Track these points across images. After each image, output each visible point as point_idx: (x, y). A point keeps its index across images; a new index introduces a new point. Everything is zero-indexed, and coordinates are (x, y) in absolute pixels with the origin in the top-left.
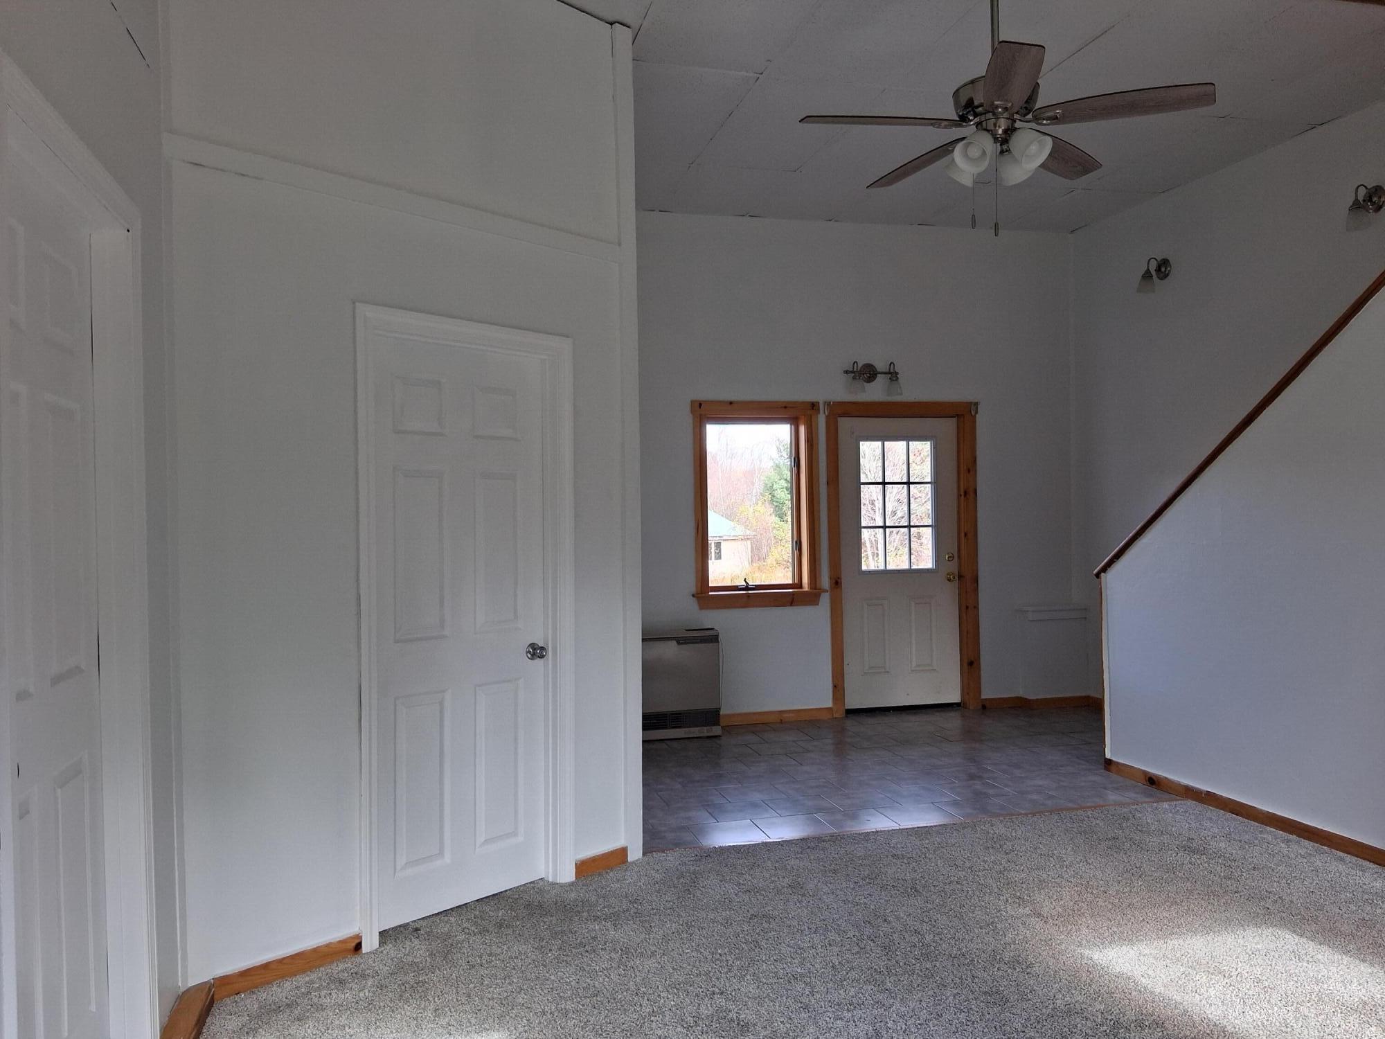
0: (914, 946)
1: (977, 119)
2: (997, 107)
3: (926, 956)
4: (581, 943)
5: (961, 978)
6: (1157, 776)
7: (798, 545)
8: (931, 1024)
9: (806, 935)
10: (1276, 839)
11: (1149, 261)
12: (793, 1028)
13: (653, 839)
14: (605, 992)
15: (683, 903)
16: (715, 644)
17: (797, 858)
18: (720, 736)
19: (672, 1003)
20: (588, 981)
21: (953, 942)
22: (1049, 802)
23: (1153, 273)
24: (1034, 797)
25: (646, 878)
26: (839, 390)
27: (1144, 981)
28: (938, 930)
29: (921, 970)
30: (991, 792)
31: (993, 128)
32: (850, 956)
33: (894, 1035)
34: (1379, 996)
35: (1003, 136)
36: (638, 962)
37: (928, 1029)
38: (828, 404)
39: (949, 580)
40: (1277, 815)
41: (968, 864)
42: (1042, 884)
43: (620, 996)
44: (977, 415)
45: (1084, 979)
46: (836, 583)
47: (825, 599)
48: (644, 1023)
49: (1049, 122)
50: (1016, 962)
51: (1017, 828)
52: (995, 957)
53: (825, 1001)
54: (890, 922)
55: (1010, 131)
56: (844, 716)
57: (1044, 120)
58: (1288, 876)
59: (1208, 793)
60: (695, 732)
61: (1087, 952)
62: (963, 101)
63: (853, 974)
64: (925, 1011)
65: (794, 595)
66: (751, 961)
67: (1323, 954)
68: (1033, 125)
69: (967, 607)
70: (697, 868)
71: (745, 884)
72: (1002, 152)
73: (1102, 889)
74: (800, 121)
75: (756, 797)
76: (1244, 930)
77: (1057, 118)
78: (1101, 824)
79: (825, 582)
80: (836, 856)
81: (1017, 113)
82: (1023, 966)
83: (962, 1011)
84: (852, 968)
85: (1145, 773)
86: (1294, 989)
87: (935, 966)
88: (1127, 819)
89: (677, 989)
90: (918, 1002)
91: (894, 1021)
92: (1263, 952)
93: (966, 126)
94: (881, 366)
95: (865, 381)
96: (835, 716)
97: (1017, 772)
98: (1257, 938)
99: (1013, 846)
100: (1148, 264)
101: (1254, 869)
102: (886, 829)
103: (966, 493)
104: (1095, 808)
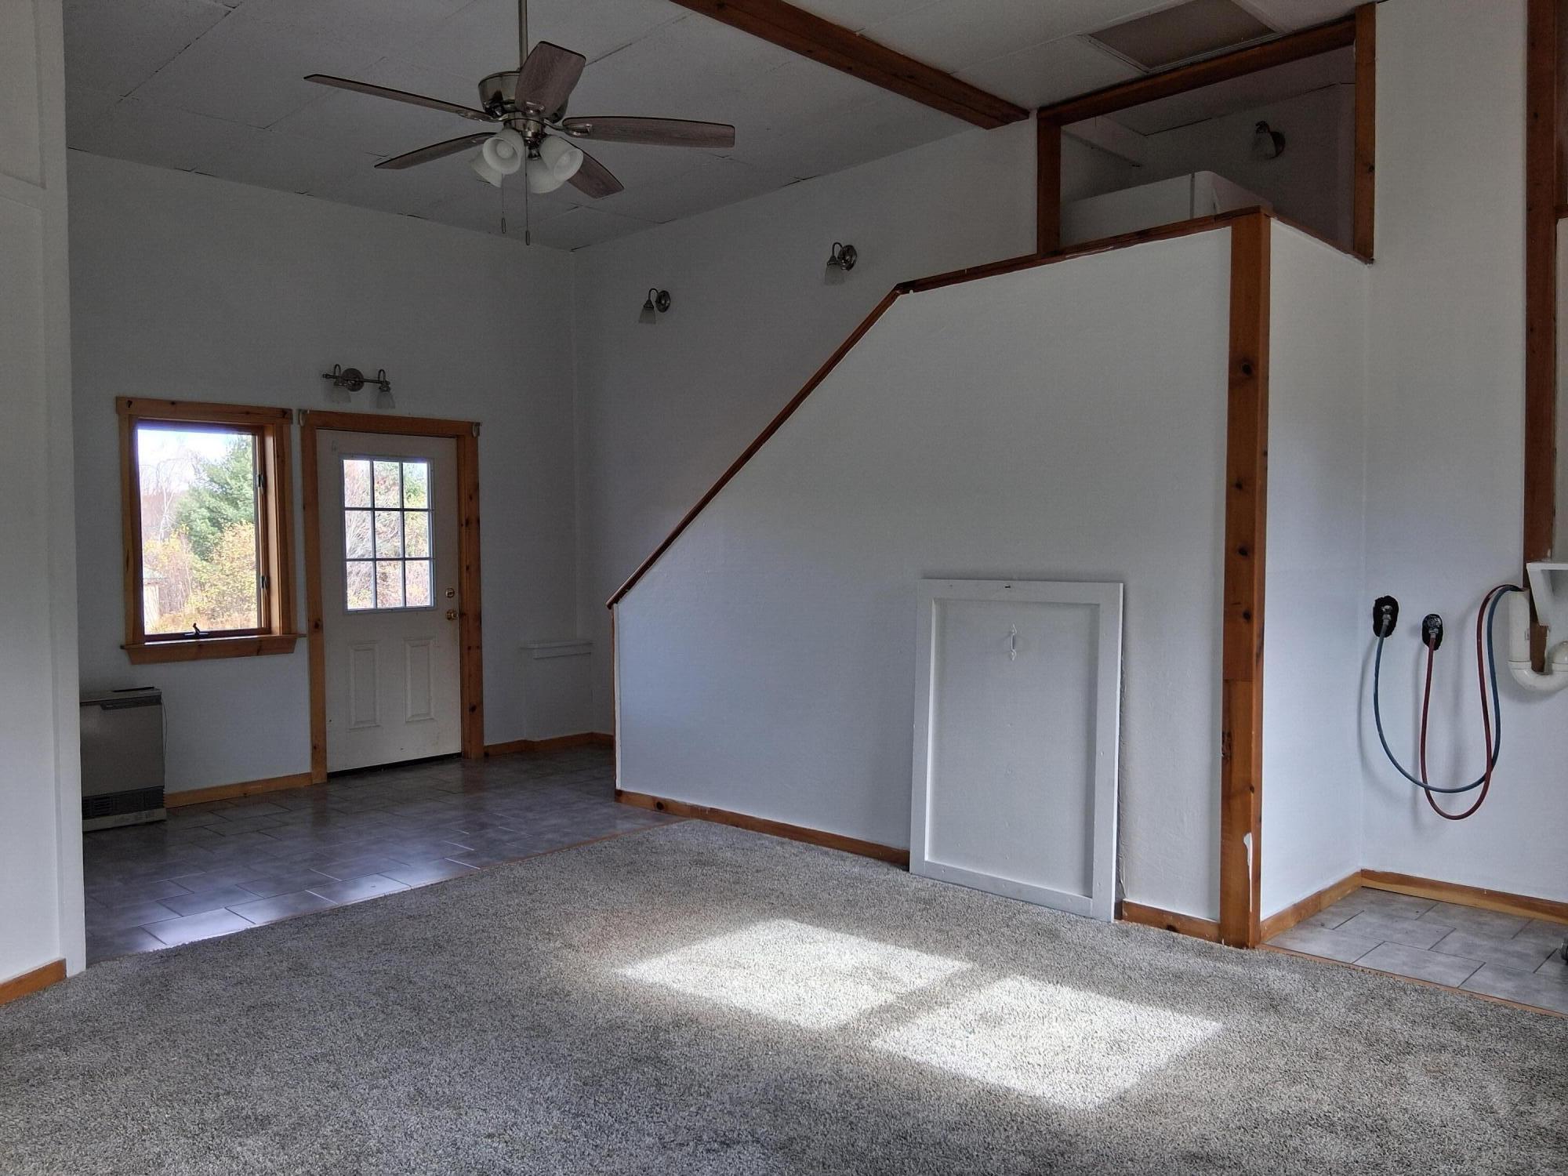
0: (447, 1000)
1: (506, 116)
2: (528, 108)
3: (461, 1008)
4: (20, 1079)
5: (500, 1021)
6: (665, 800)
7: (265, 582)
8: (476, 1070)
9: (320, 1015)
10: (772, 843)
11: (650, 291)
12: (322, 1108)
13: (98, 947)
14: (71, 1124)
15: (156, 1010)
16: (158, 706)
17: (293, 939)
18: (165, 821)
19: (167, 1116)
20: (43, 1117)
21: (487, 988)
22: (566, 839)
23: (654, 304)
24: (550, 836)
25: (98, 991)
26: (319, 398)
27: (675, 986)
28: (469, 980)
29: (458, 1023)
30: (506, 838)
31: (522, 129)
32: (375, 1025)
33: (438, 1089)
34: (867, 960)
35: (533, 140)
36: (109, 1083)
37: (474, 1076)
38: (303, 412)
39: (449, 618)
40: (772, 822)
41: (491, 911)
42: (569, 917)
43: (93, 1124)
44: (479, 438)
45: (620, 996)
46: (316, 626)
47: (302, 645)
48: (133, 1145)
49: (579, 134)
50: (554, 992)
51: (537, 868)
52: (532, 993)
53: (355, 1075)
54: (415, 983)
55: (540, 137)
56: (326, 781)
57: (574, 130)
58: (786, 874)
59: (712, 809)
60: (130, 818)
61: (620, 971)
62: (491, 94)
63: (384, 1041)
64: (467, 1060)
65: (261, 641)
66: (258, 1053)
67: (820, 934)
68: (562, 134)
69: (469, 648)
70: (166, 971)
71: (234, 977)
72: (531, 156)
73: (627, 911)
74: (305, 78)
75: (229, 882)
76: (756, 926)
77: (587, 132)
78: (619, 851)
79: (302, 624)
80: (342, 929)
81: (547, 119)
82: (562, 996)
83: (506, 1051)
84: (381, 1036)
85: (654, 798)
86: (801, 968)
87: (472, 1014)
88: (640, 843)
89: (170, 1101)
90: (459, 1053)
91: (435, 1076)
92: (773, 942)
93: (492, 121)
94: (368, 372)
95: (349, 389)
96: (314, 782)
97: (530, 815)
98: (767, 931)
99: (535, 886)
100: (650, 294)
101: (757, 871)
102: (396, 892)
103: (467, 522)
104: (610, 838)
